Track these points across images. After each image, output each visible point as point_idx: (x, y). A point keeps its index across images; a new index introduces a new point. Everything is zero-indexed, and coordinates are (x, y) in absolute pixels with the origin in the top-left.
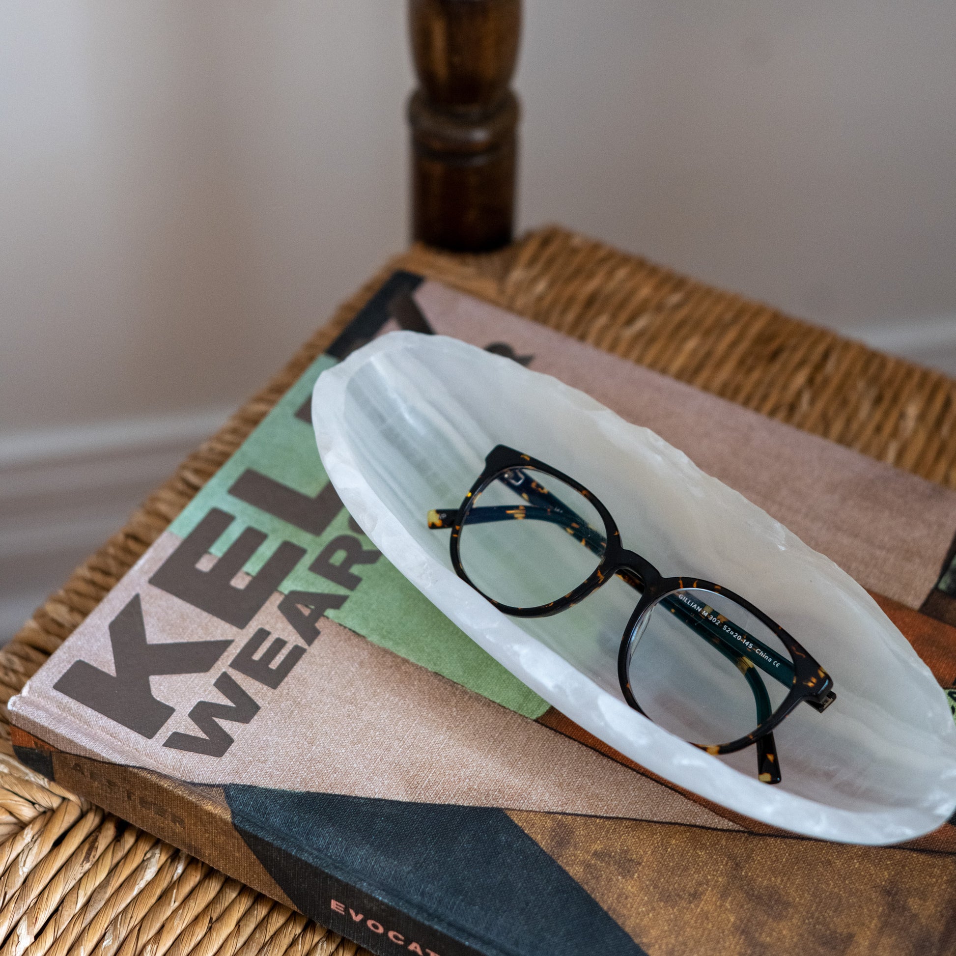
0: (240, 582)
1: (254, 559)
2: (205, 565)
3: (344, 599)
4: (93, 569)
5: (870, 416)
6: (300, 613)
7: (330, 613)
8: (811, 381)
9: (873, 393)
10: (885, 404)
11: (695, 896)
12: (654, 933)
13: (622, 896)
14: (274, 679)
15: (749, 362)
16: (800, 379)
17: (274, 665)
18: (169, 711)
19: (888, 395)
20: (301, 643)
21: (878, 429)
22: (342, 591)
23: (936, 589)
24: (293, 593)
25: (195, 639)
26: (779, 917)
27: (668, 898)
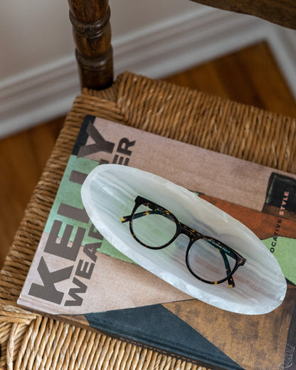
0: (70, 245)
1: (72, 236)
2: (58, 241)
3: (101, 243)
4: (21, 236)
5: (235, 130)
6: (90, 252)
7: (98, 249)
8: (216, 121)
9: (235, 121)
10: (239, 125)
11: (216, 319)
12: (208, 333)
13: (198, 323)
14: (88, 276)
15: (197, 118)
16: (213, 121)
17: (87, 271)
18: (62, 294)
19: (239, 121)
20: (93, 262)
21: (238, 135)
22: (100, 241)
23: (265, 203)
24: (86, 245)
25: (63, 268)
26: (239, 320)
27: (210, 321)
